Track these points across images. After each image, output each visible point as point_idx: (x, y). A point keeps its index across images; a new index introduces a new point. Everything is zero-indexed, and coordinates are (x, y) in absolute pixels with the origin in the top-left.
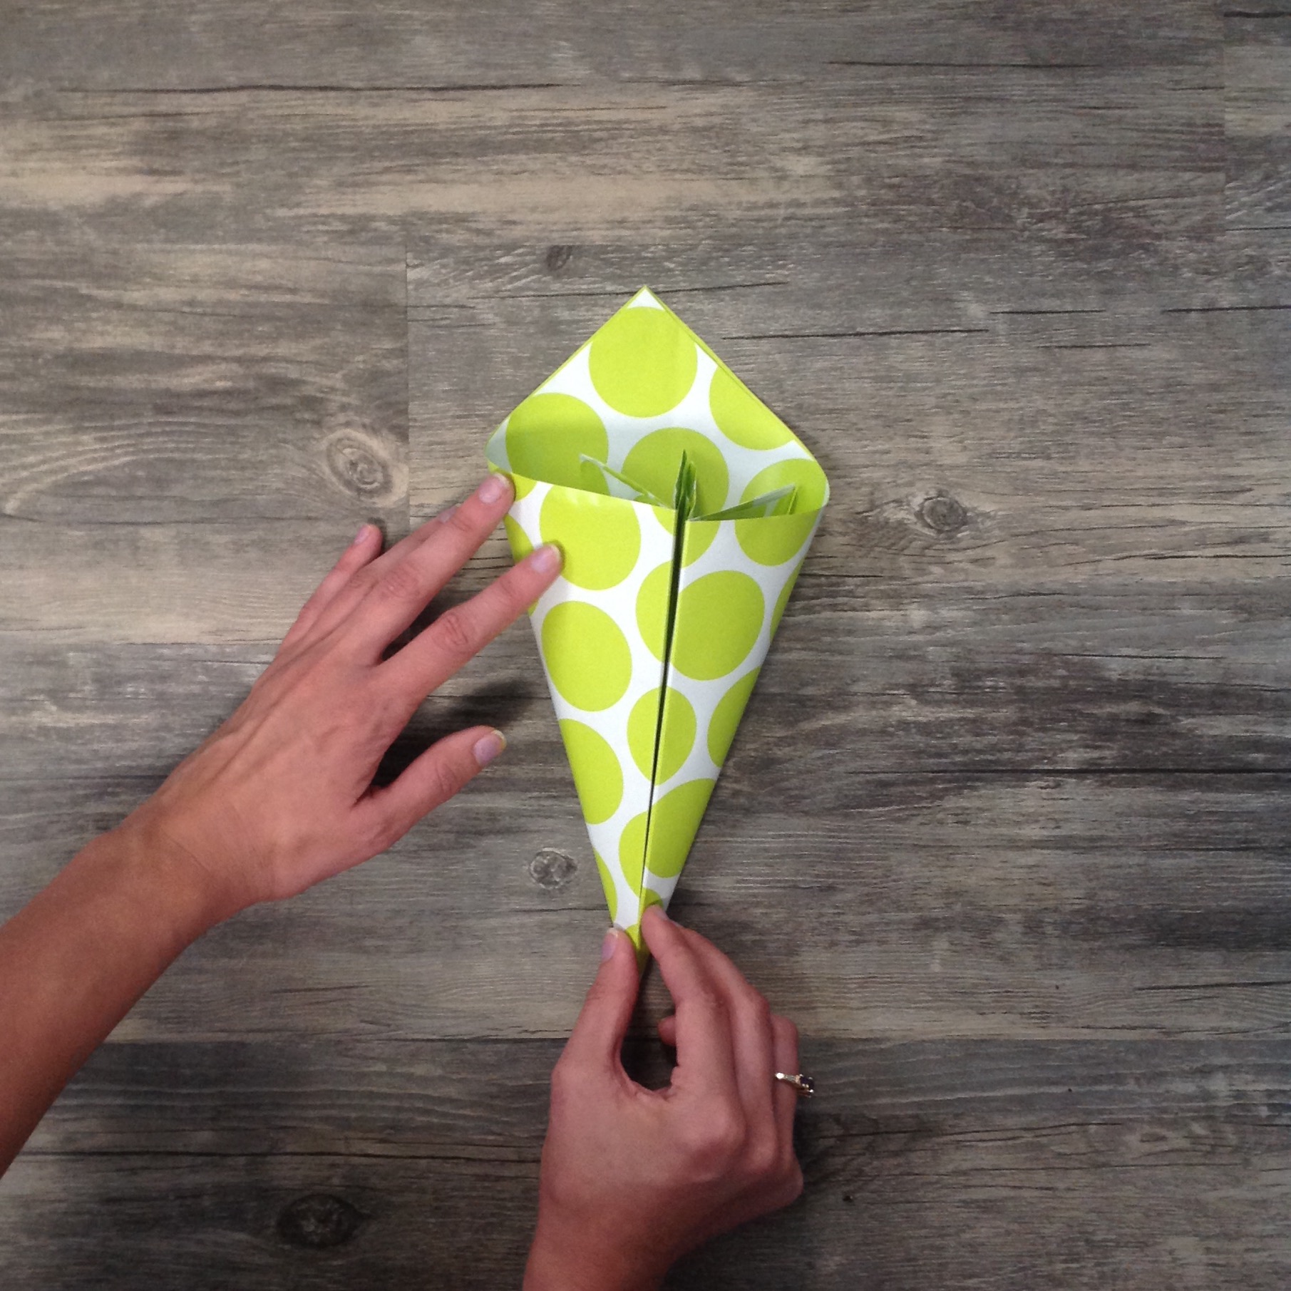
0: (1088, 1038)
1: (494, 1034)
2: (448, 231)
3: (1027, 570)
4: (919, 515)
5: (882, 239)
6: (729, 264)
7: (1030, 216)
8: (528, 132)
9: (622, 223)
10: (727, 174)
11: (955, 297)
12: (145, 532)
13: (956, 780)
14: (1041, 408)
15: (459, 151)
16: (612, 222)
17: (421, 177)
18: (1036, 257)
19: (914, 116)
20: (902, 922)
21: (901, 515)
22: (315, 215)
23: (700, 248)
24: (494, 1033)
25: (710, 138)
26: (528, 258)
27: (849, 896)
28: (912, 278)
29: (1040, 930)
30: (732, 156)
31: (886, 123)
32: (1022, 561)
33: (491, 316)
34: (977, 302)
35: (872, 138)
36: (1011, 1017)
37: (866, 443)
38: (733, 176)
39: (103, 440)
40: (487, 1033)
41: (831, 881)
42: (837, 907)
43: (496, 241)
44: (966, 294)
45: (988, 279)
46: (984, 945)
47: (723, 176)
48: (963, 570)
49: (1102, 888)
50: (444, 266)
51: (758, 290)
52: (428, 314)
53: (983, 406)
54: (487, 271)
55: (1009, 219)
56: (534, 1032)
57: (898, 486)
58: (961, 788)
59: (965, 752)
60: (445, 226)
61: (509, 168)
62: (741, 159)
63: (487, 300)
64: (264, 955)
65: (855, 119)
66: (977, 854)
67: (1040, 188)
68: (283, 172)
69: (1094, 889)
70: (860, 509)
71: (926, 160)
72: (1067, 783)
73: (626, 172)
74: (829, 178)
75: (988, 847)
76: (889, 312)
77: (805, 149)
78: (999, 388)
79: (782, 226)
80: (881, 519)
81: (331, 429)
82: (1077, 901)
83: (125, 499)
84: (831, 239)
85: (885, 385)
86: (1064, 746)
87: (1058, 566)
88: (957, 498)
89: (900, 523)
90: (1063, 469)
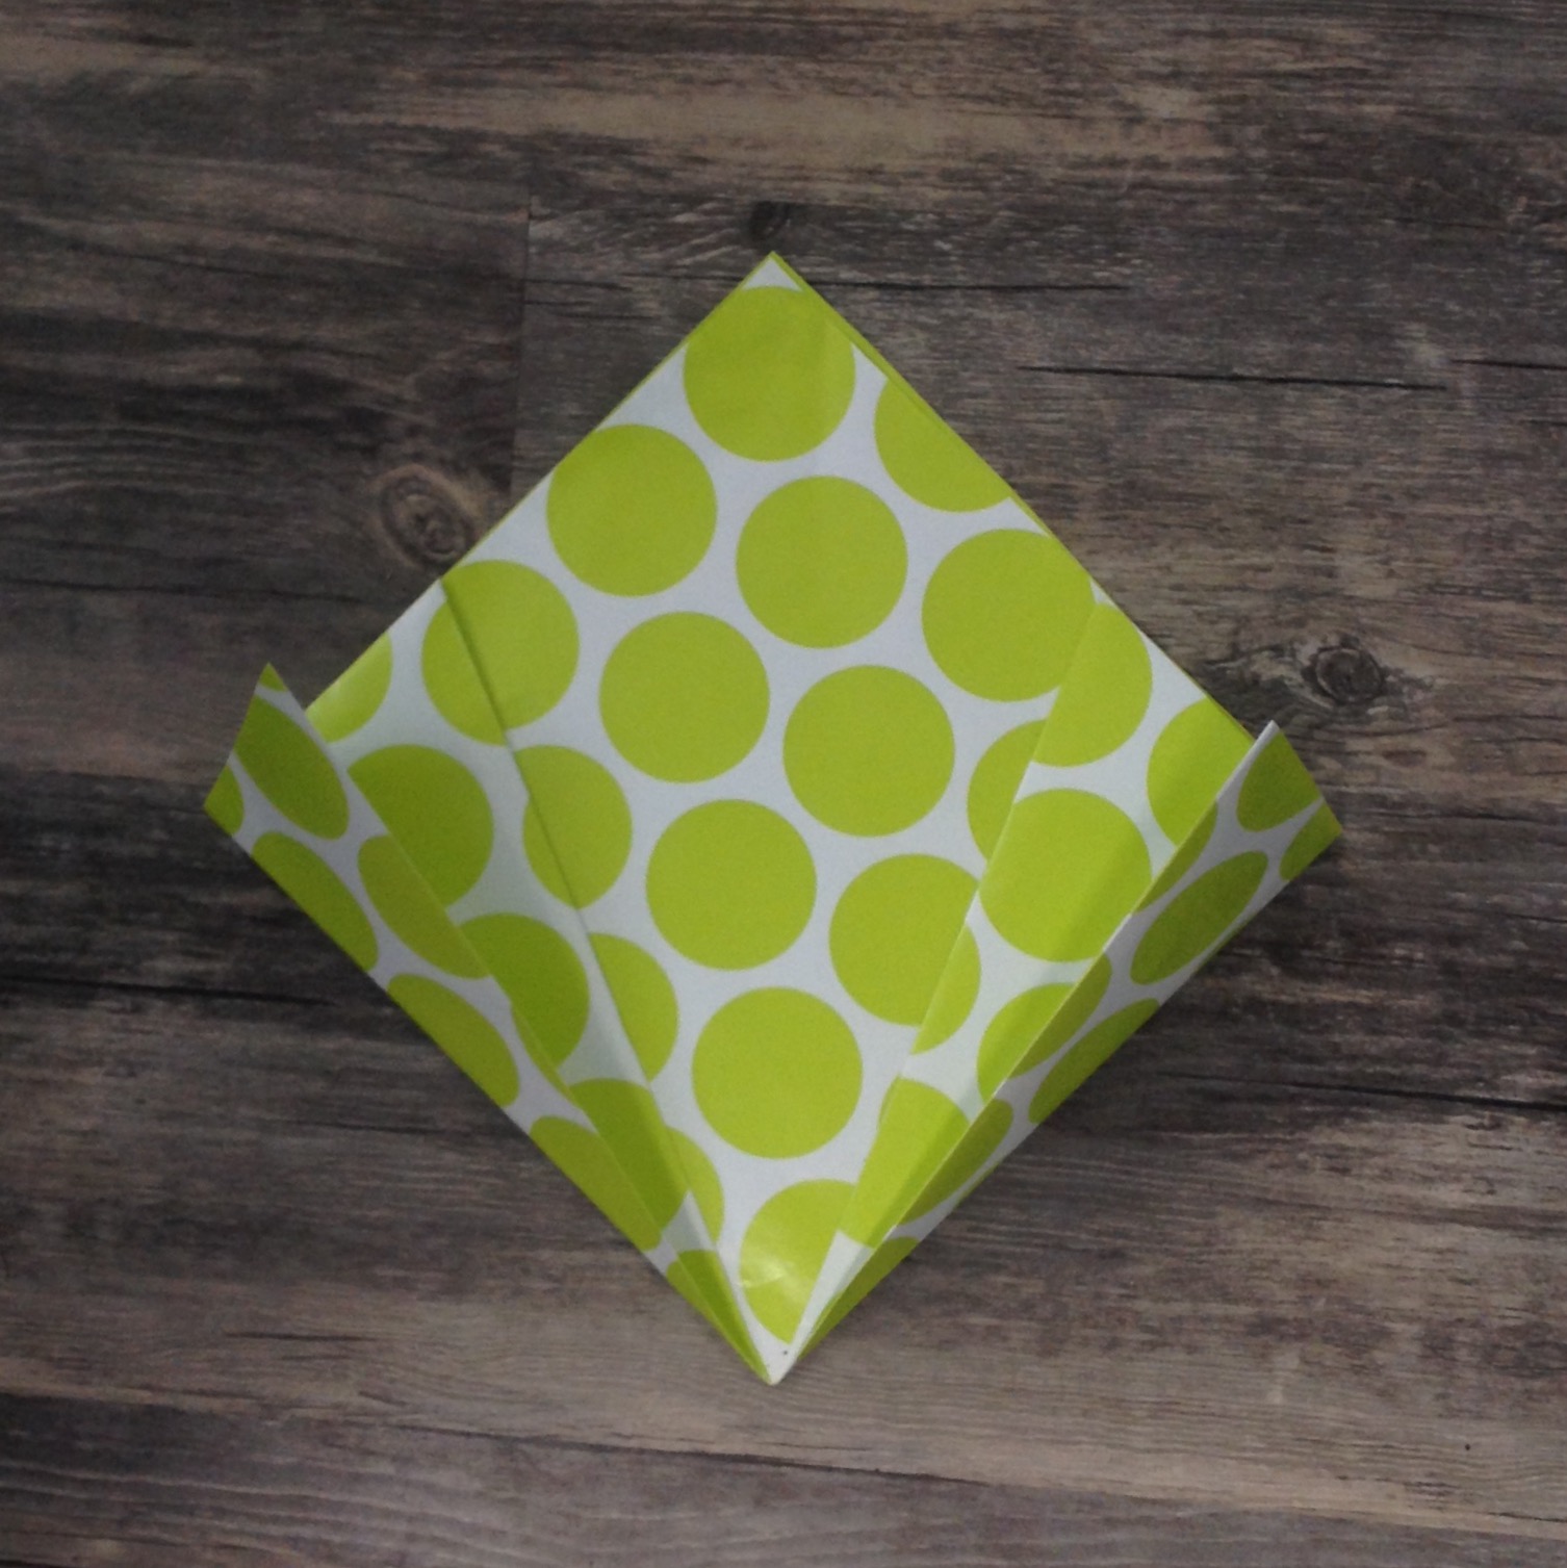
0: (1510, 1532)
1: (566, 1434)
2: (597, 167)
3: (1476, 777)
4: (1309, 674)
5: (1285, 231)
6: (1038, 251)
7: (1530, 209)
8: (738, 19)
9: (873, 173)
10: (1045, 107)
11: (1396, 331)
12: (93, 603)
13: (1334, 1101)
14: (1522, 519)
15: (626, 41)
16: (860, 170)
17: (562, 78)
18: (1533, 276)
19: (1354, 37)
20: (1228, 1319)
21: (1280, 671)
22: (392, 126)
23: (995, 221)
24: (567, 1432)
25: (1023, 48)
26: (722, 218)
27: (1148, 1270)
28: (1327, 297)
29: (1446, 1354)
30: (1058, 81)
31: (1308, 44)
32: (1469, 762)
33: (653, 305)
34: (1431, 341)
35: (1285, 66)
36: (1391, 1487)
37: (1232, 551)
38: (1054, 111)
39: (33, 452)
40: (554, 1431)
41: (1120, 1242)
42: (1125, 1286)
43: (672, 188)
44: (1414, 326)
45: (1453, 306)
46: (1357, 1370)
47: (1039, 111)
48: (1372, 767)
49: (1553, 1296)
50: (588, 221)
51: (1080, 295)
52: (557, 294)
53: (1428, 508)
54: (655, 234)
55: (1494, 213)
56: (629, 1437)
57: (1278, 624)
58: (1344, 1114)
59: (1353, 1058)
60: (593, 159)
61: (706, 74)
62: (1075, 86)
63: (651, 280)
64: (221, 1276)
65: (1259, 35)
66: (1358, 1222)
67: (1549, 167)
68: (348, 55)
69: (1540, 1295)
70: (1213, 656)
71: (1368, 109)
72: (1512, 1123)
73: (885, 93)
74: (1209, 126)
75: (1376, 1212)
76: (1287, 346)
77: (1174, 76)
78: (1455, 482)
79: (1127, 196)
80: (1247, 675)
81: (392, 463)
82: (1514, 1314)
83: (65, 545)
84: (1206, 223)
85: (1270, 462)
86: (1514, 1063)
87: (1526, 774)
88: (1373, 653)
89: (1278, 683)
90: (1550, 620)
